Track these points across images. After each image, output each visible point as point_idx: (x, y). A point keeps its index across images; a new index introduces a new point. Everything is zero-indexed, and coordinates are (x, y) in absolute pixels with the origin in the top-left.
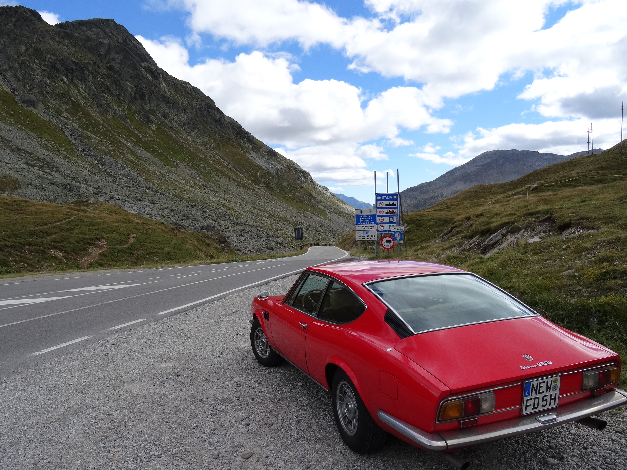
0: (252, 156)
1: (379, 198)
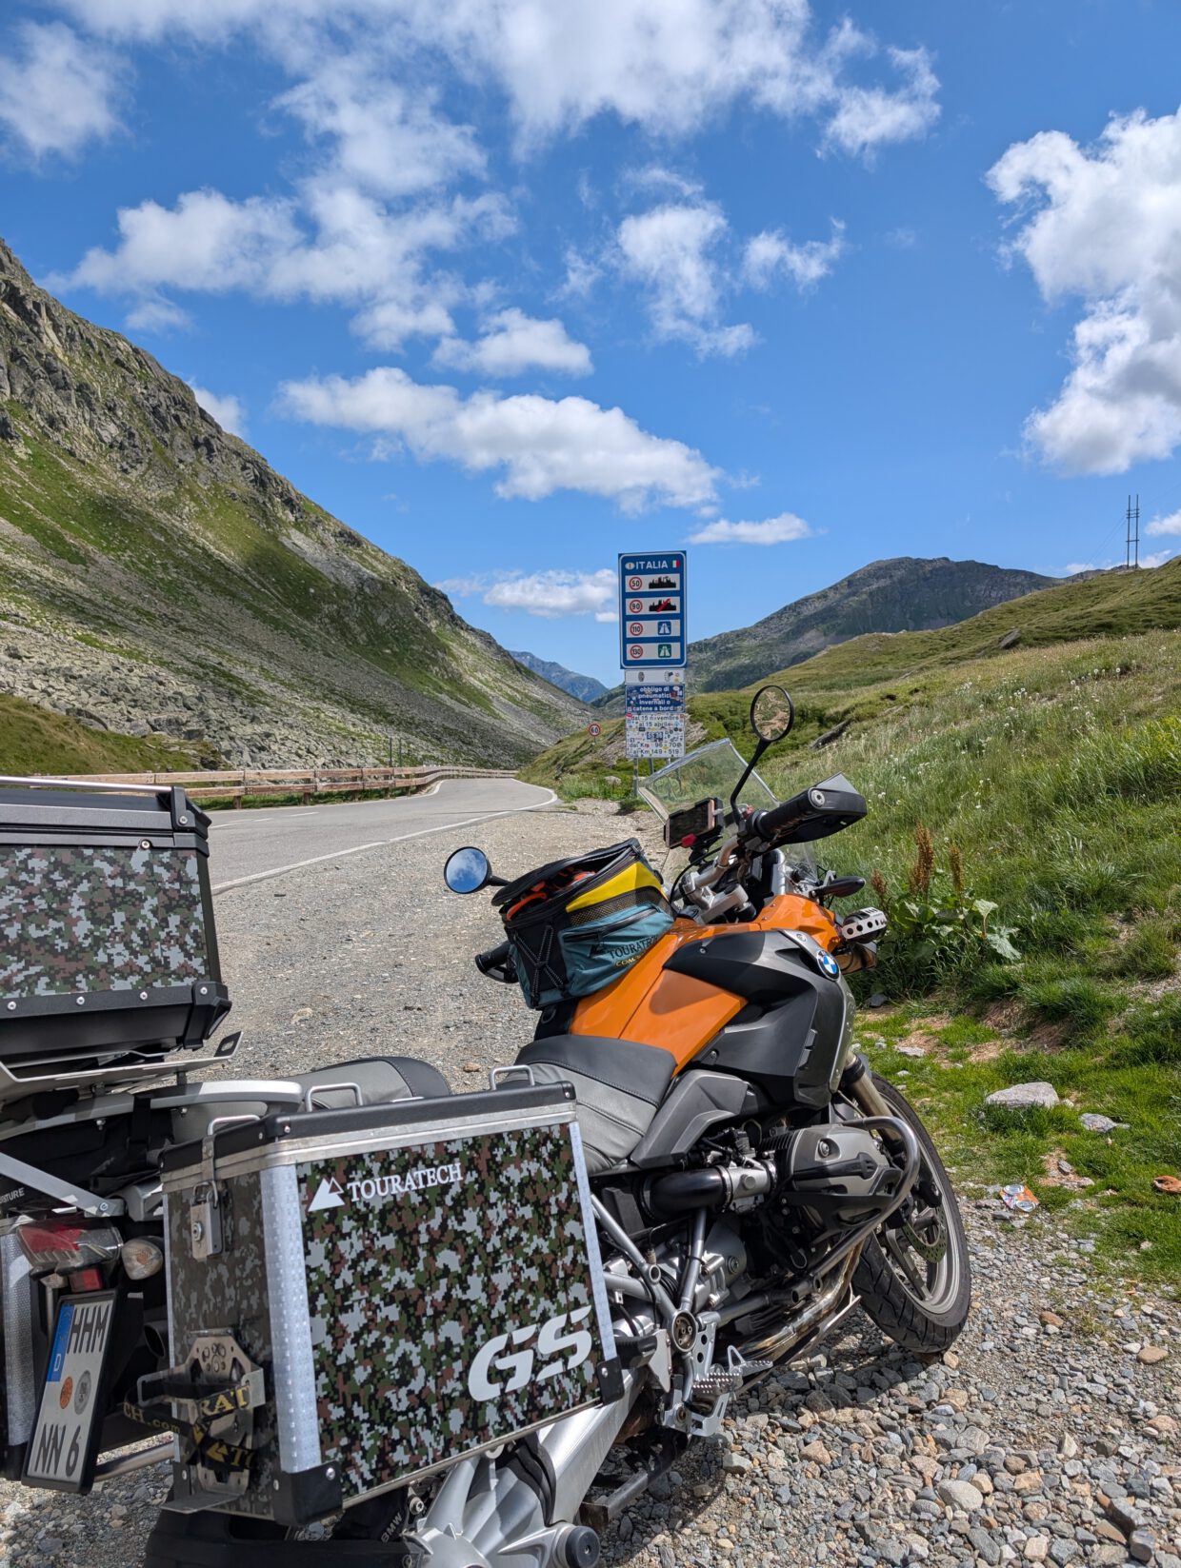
0: (296, 541)
1: (630, 566)
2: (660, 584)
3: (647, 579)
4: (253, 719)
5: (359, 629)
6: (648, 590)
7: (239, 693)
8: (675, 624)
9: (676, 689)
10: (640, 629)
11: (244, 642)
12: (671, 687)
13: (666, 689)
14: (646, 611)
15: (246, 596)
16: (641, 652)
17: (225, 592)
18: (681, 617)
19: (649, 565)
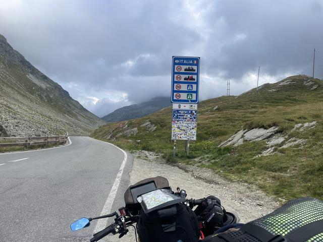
0: (31, 77)
1: (177, 61)
2: (189, 70)
3: (184, 67)
4: (15, 118)
5: (45, 98)
6: (184, 71)
7: (12, 112)
8: (194, 86)
9: (194, 112)
10: (180, 87)
11: (14, 99)
12: (192, 111)
13: (190, 112)
14: (182, 80)
15: (16, 88)
16: (180, 96)
17: (10, 87)
18: (197, 83)
19: (185, 62)
